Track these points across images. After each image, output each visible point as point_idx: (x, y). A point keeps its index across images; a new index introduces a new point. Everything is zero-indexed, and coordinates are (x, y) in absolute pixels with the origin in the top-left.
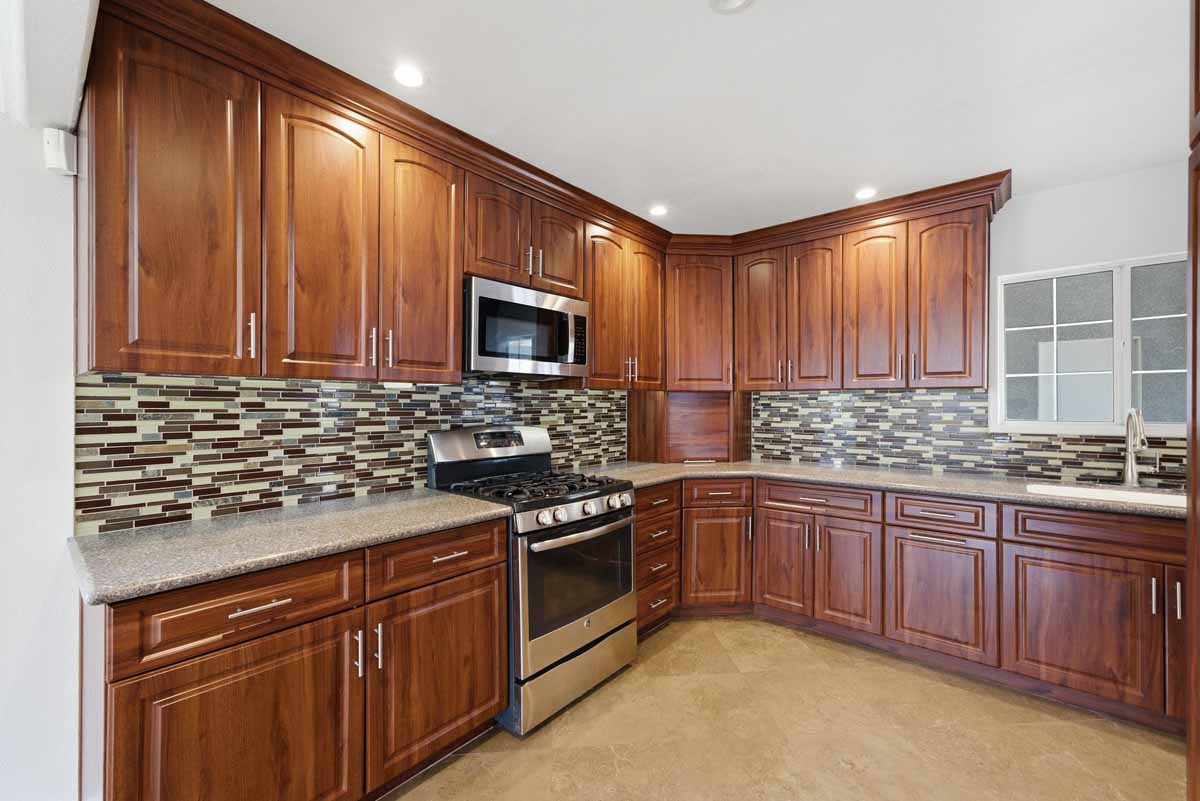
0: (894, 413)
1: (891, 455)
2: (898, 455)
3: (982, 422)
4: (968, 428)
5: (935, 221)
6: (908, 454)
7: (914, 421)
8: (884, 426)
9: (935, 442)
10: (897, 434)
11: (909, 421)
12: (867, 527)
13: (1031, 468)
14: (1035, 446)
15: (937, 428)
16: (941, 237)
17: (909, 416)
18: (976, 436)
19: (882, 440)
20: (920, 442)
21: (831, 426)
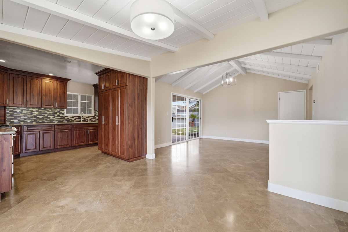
0: (48, 112)
1: (47, 120)
2: (48, 120)
3: (63, 114)
4: (61, 115)
5: (60, 82)
6: (51, 120)
7: (52, 114)
8: (46, 115)
9: (56, 118)
10: (48, 116)
11: (51, 114)
12: (51, 131)
13: (70, 121)
14: (71, 118)
15: (56, 115)
16: (61, 85)
17: (51, 113)
18: (63, 116)
19: (46, 118)
20: (53, 118)
21: (33, 115)
